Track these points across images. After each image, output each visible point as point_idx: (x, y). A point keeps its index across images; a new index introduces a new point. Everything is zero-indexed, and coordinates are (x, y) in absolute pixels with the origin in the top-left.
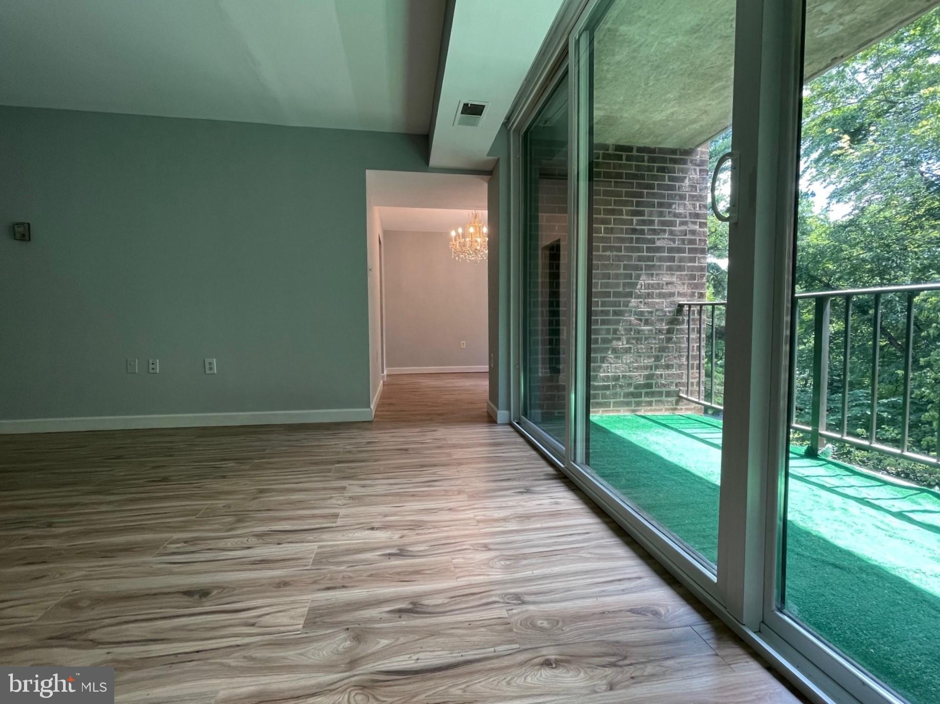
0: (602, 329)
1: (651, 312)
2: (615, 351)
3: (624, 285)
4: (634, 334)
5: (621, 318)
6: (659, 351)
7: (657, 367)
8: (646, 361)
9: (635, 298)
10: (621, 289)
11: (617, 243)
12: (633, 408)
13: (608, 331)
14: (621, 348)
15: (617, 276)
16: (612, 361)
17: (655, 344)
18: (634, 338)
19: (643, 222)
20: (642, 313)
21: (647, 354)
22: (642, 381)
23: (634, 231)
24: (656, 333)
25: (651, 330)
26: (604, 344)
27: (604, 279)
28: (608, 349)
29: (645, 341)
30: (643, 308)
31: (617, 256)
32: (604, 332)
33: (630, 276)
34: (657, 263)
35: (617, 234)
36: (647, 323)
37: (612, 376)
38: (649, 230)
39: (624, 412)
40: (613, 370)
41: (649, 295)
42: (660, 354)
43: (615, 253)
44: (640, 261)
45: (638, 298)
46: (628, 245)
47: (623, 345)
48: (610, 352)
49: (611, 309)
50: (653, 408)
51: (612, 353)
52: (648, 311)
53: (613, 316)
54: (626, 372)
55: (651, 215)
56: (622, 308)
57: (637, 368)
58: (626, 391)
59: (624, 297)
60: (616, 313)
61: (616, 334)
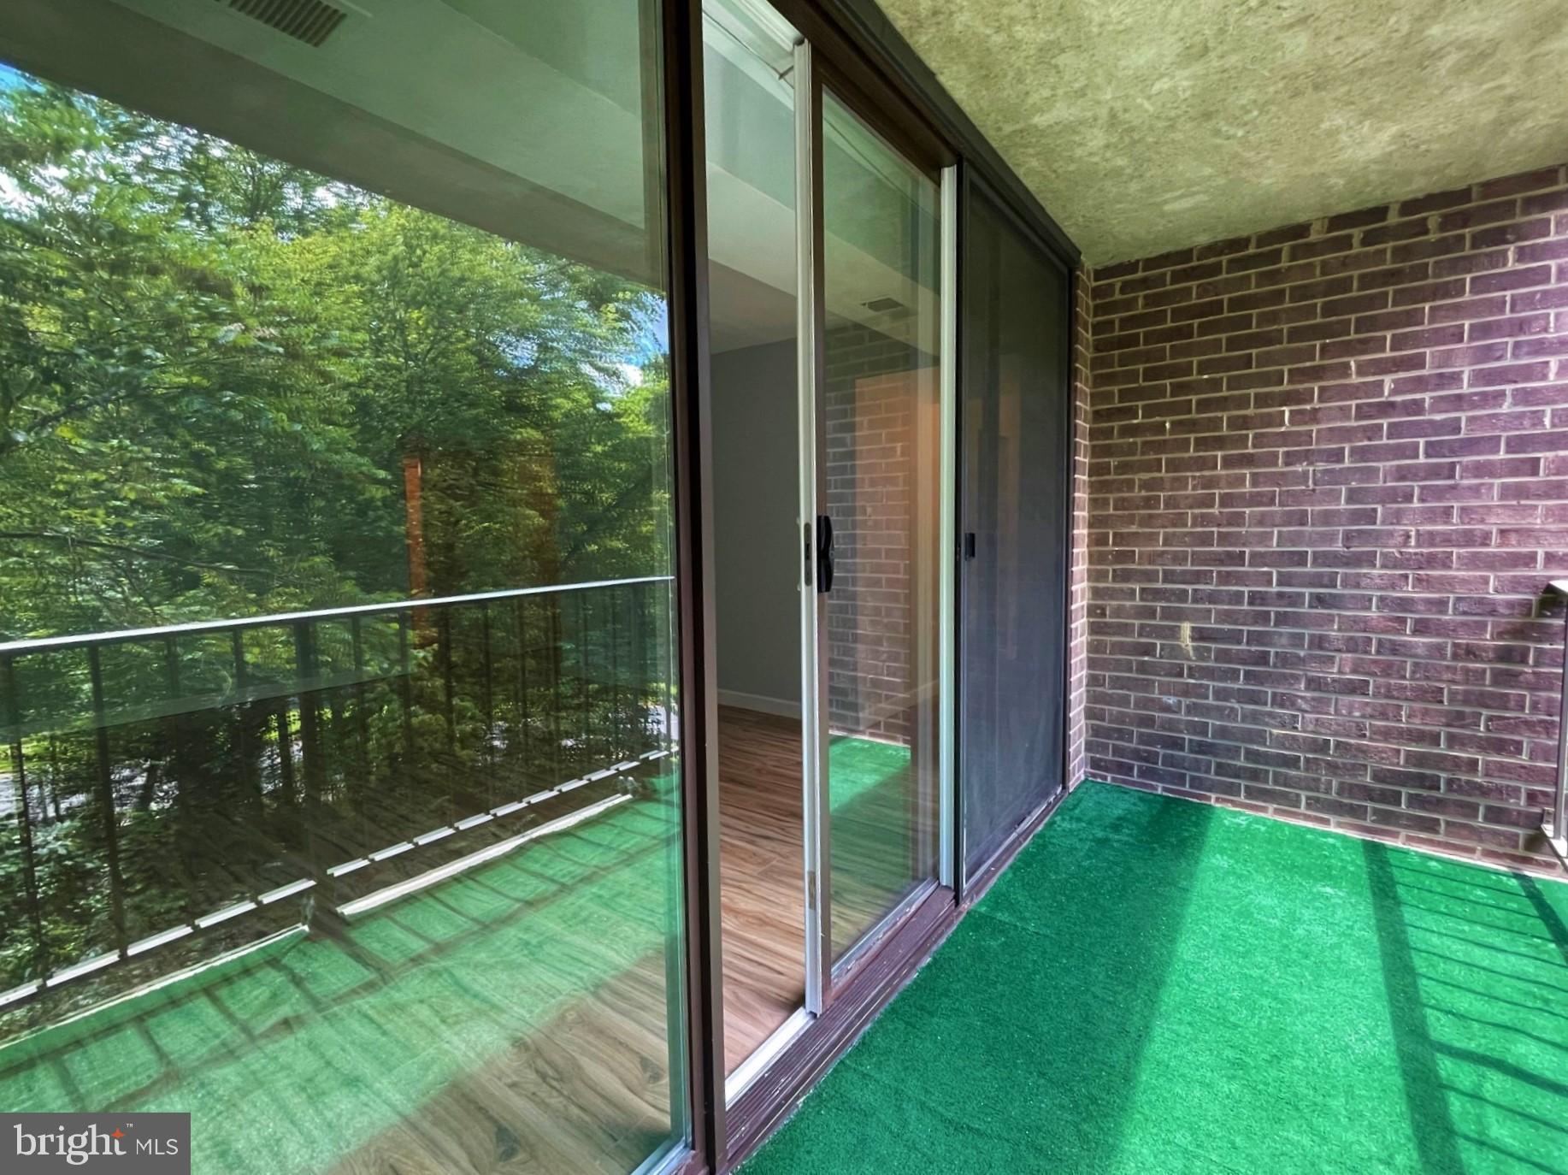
0: (1281, 634)
1: (1441, 605)
2: (1314, 684)
3: (1348, 537)
4: (1378, 652)
5: (1335, 612)
6: (1466, 702)
7: (1453, 740)
8: (1418, 721)
9: (1384, 566)
10: (1338, 547)
11: (1330, 441)
12: (1368, 823)
13: (1297, 640)
14: (1334, 680)
15: (1327, 518)
16: (1304, 706)
17: (1453, 682)
18: (1375, 662)
19: (1420, 384)
20: (1405, 604)
21: (1418, 705)
22: (1401, 766)
23: (1388, 408)
24: (1455, 657)
25: (1440, 649)
26: (1284, 667)
27: (1290, 524)
28: (1296, 678)
29: (1413, 672)
30: (1409, 591)
31: (1326, 472)
32: (1284, 641)
33: (1370, 517)
34: (1466, 482)
35: (1330, 420)
36: (1421, 628)
37: (1305, 739)
38: (1437, 400)
39: (1339, 825)
40: (1311, 728)
41: (1431, 561)
42: (1468, 710)
43: (1321, 466)
44: (1403, 478)
45: (1395, 567)
46: (1366, 443)
47: (1340, 672)
48: (1302, 686)
49: (1307, 591)
50: (1440, 838)
51: (1307, 688)
52: (1428, 602)
53: (1311, 606)
54: (1348, 736)
55: (1446, 359)
56: (1339, 590)
57: (1386, 734)
58: (1348, 780)
59: (1347, 564)
60: (1319, 600)
61: (1321, 648)
